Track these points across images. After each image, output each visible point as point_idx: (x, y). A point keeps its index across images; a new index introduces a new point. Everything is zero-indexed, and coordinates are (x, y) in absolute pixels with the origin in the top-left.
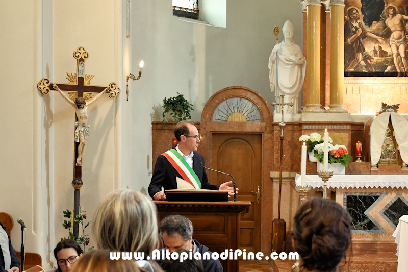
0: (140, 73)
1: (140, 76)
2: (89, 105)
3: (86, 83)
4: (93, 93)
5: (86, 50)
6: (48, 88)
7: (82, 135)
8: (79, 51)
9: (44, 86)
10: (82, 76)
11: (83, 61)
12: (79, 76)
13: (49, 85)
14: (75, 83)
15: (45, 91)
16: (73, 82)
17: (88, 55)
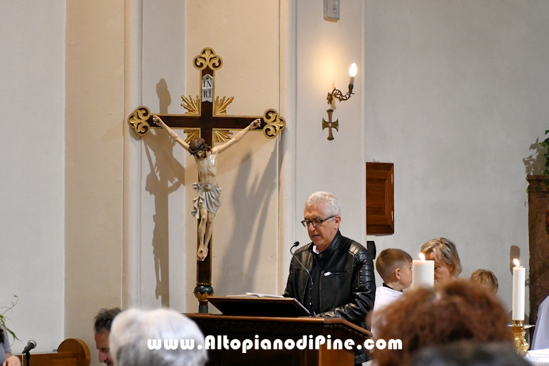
0: (351, 87)
1: (350, 91)
2: (220, 152)
3: (217, 113)
4: (231, 130)
5: (217, 53)
6: (147, 124)
7: (204, 206)
8: (203, 56)
9: (138, 121)
10: (210, 100)
11: (211, 73)
12: (204, 100)
13: (147, 118)
14: (197, 113)
15: (140, 129)
16: (192, 111)
17: (220, 61)
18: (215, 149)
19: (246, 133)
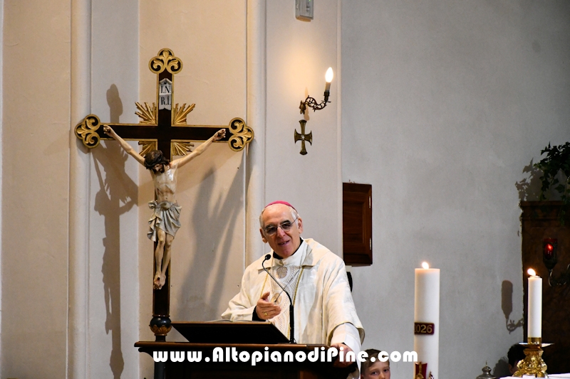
0: (327, 94)
1: (326, 100)
2: (180, 166)
3: (177, 122)
4: (192, 142)
5: (176, 54)
6: (96, 135)
7: (162, 227)
8: (161, 58)
9: (87, 131)
10: (168, 107)
11: (170, 77)
12: (162, 107)
13: (96, 128)
14: (153, 122)
15: (89, 140)
16: (148, 120)
17: (179, 64)
18: (174, 163)
19: (209, 145)
